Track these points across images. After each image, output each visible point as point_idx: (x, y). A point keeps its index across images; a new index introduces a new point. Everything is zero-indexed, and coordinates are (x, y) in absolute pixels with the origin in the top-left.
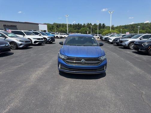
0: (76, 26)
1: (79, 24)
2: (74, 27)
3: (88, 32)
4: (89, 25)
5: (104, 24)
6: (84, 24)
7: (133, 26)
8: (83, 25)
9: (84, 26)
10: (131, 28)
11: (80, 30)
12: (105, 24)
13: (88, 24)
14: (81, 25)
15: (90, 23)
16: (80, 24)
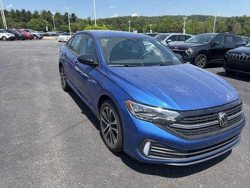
0: (18, 15)
1: (23, 11)
2: (13, 17)
3: (47, 27)
4: (47, 15)
5: (73, 15)
6: (37, 12)
7: (120, 20)
8: (33, 12)
9: (36, 16)
10: (117, 24)
11: (28, 24)
12: (76, 15)
13: (44, 13)
14: (29, 12)
15: (47, 11)
16: (27, 11)
